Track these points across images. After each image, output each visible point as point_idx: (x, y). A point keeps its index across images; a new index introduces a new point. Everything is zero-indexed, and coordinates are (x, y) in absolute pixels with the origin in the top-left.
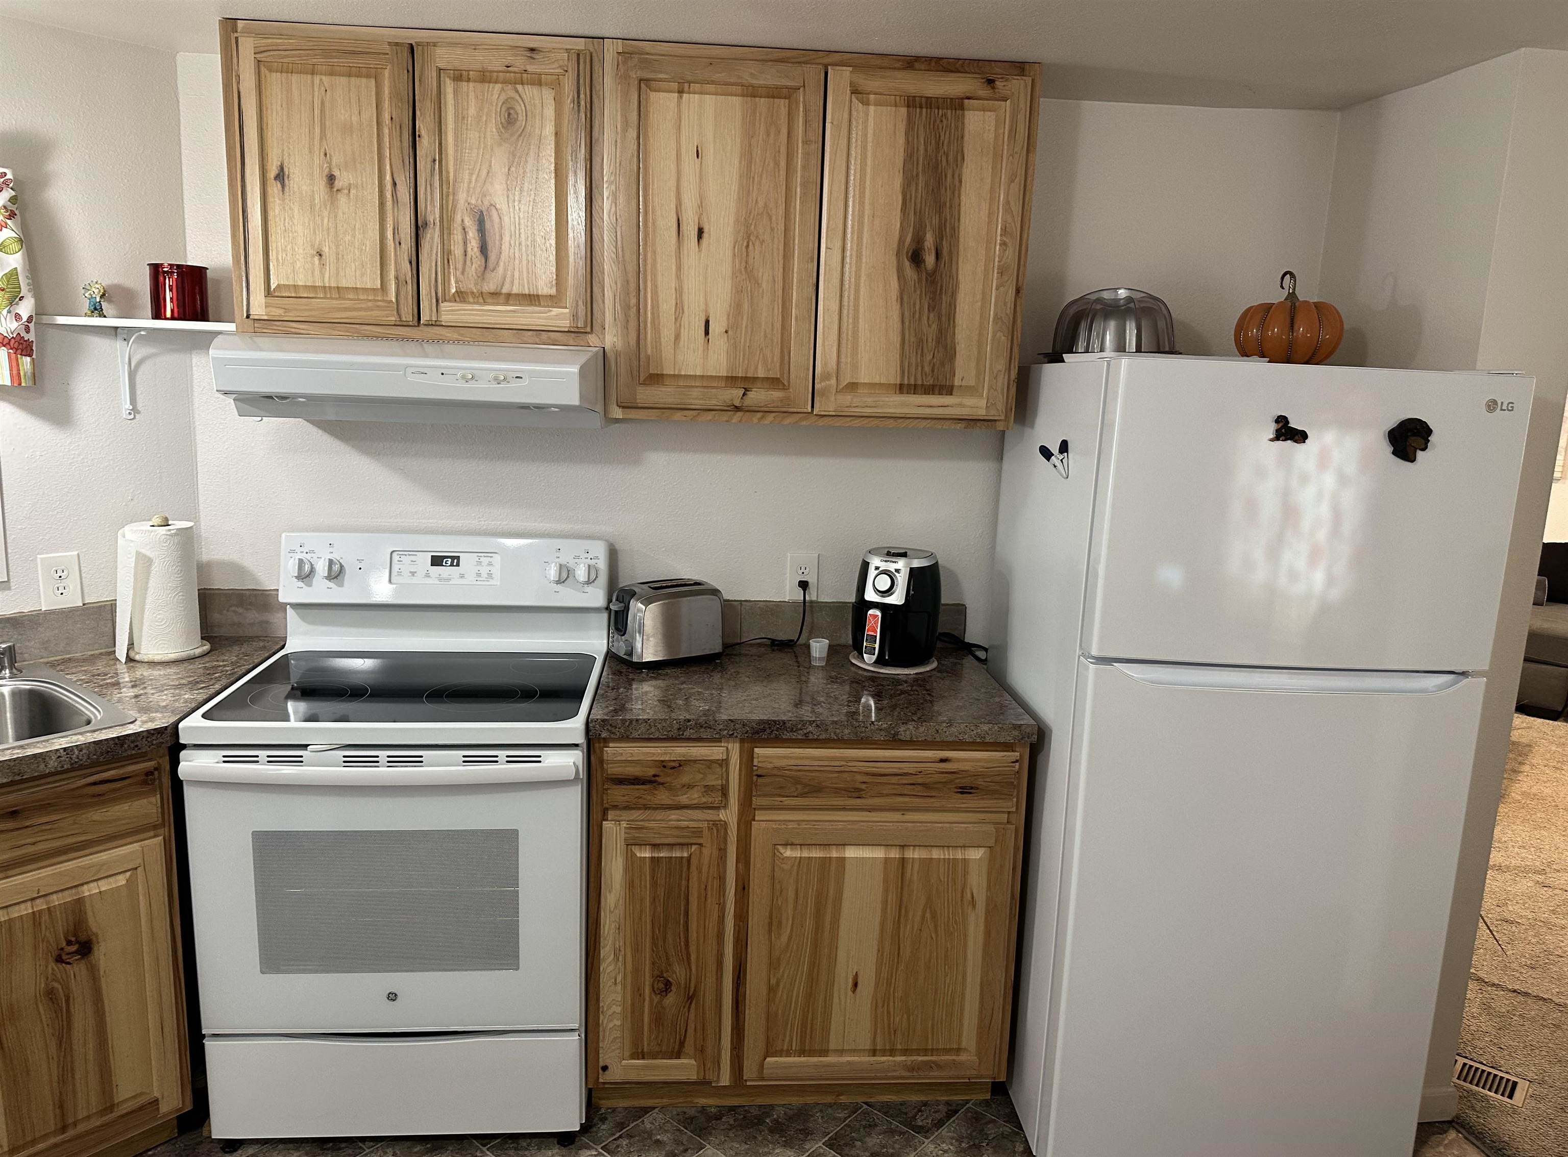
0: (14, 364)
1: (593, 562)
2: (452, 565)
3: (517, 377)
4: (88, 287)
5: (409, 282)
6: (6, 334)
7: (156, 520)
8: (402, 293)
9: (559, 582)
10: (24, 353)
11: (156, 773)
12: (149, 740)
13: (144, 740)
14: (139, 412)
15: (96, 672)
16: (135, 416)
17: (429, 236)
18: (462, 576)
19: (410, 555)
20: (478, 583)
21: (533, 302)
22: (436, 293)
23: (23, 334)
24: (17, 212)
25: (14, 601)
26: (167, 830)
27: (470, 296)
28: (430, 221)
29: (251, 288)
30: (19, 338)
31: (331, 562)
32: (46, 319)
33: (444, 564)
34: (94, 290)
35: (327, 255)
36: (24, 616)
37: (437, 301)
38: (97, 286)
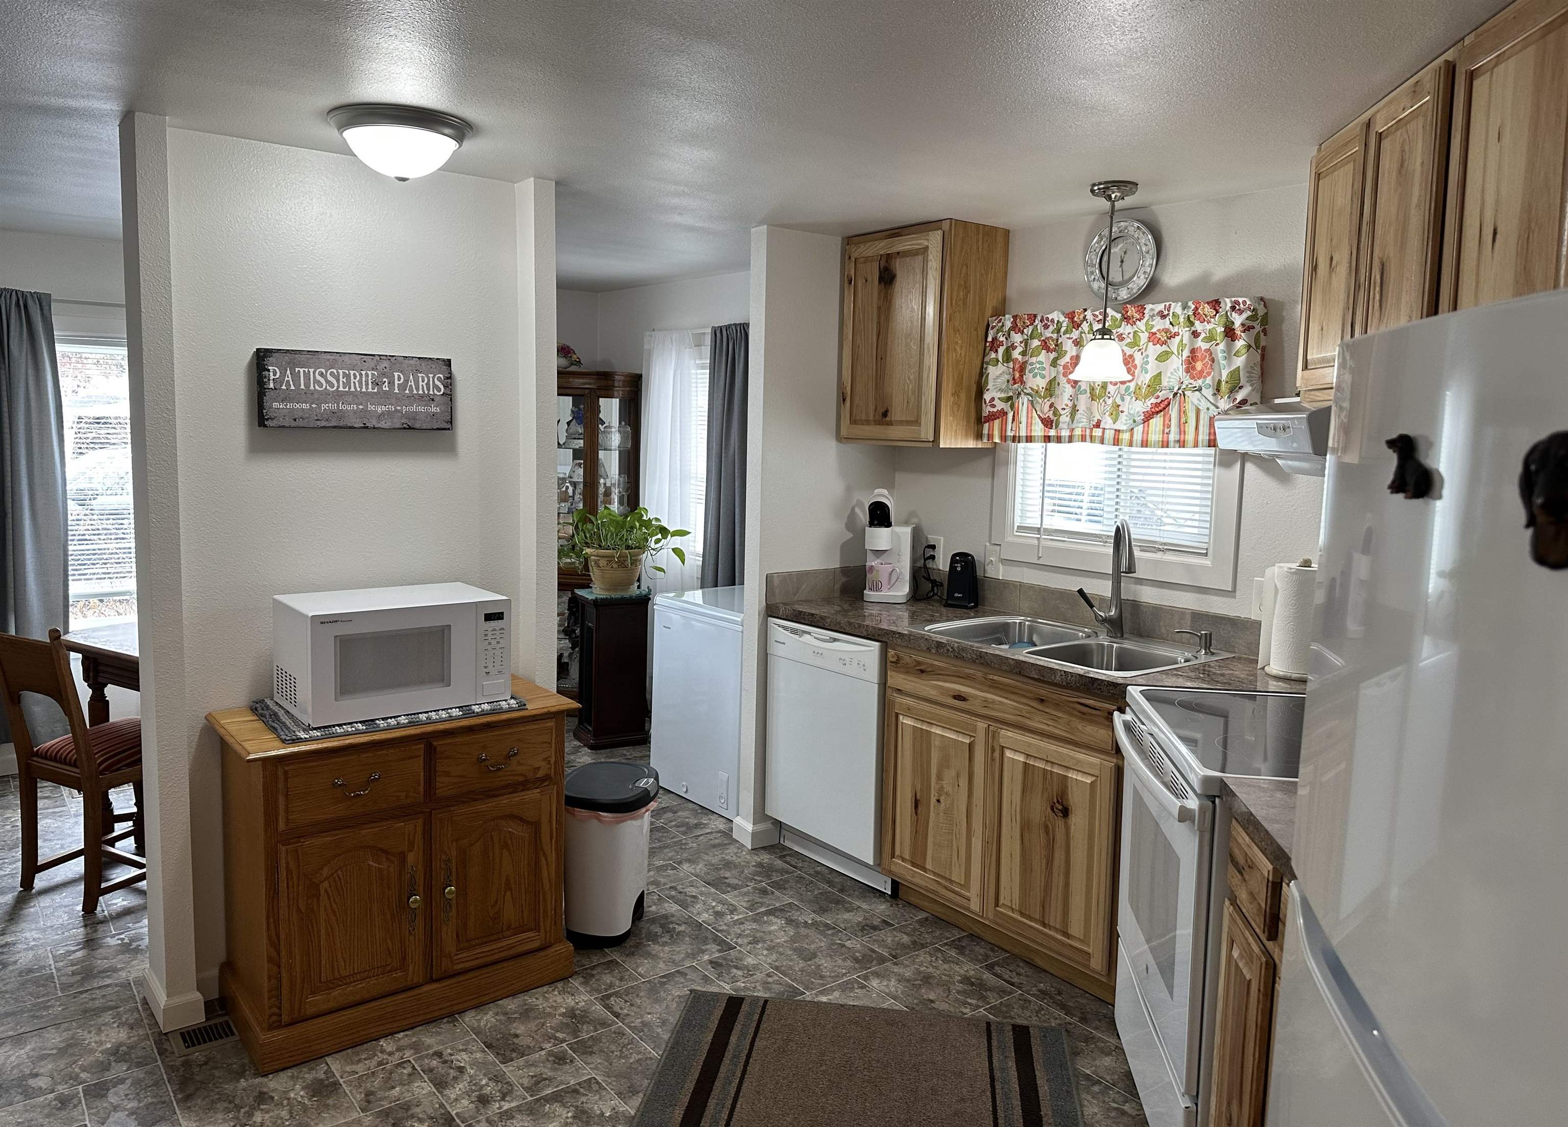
7: (1300, 562)
24: (1253, 327)
25: (1236, 607)
36: (1240, 620)
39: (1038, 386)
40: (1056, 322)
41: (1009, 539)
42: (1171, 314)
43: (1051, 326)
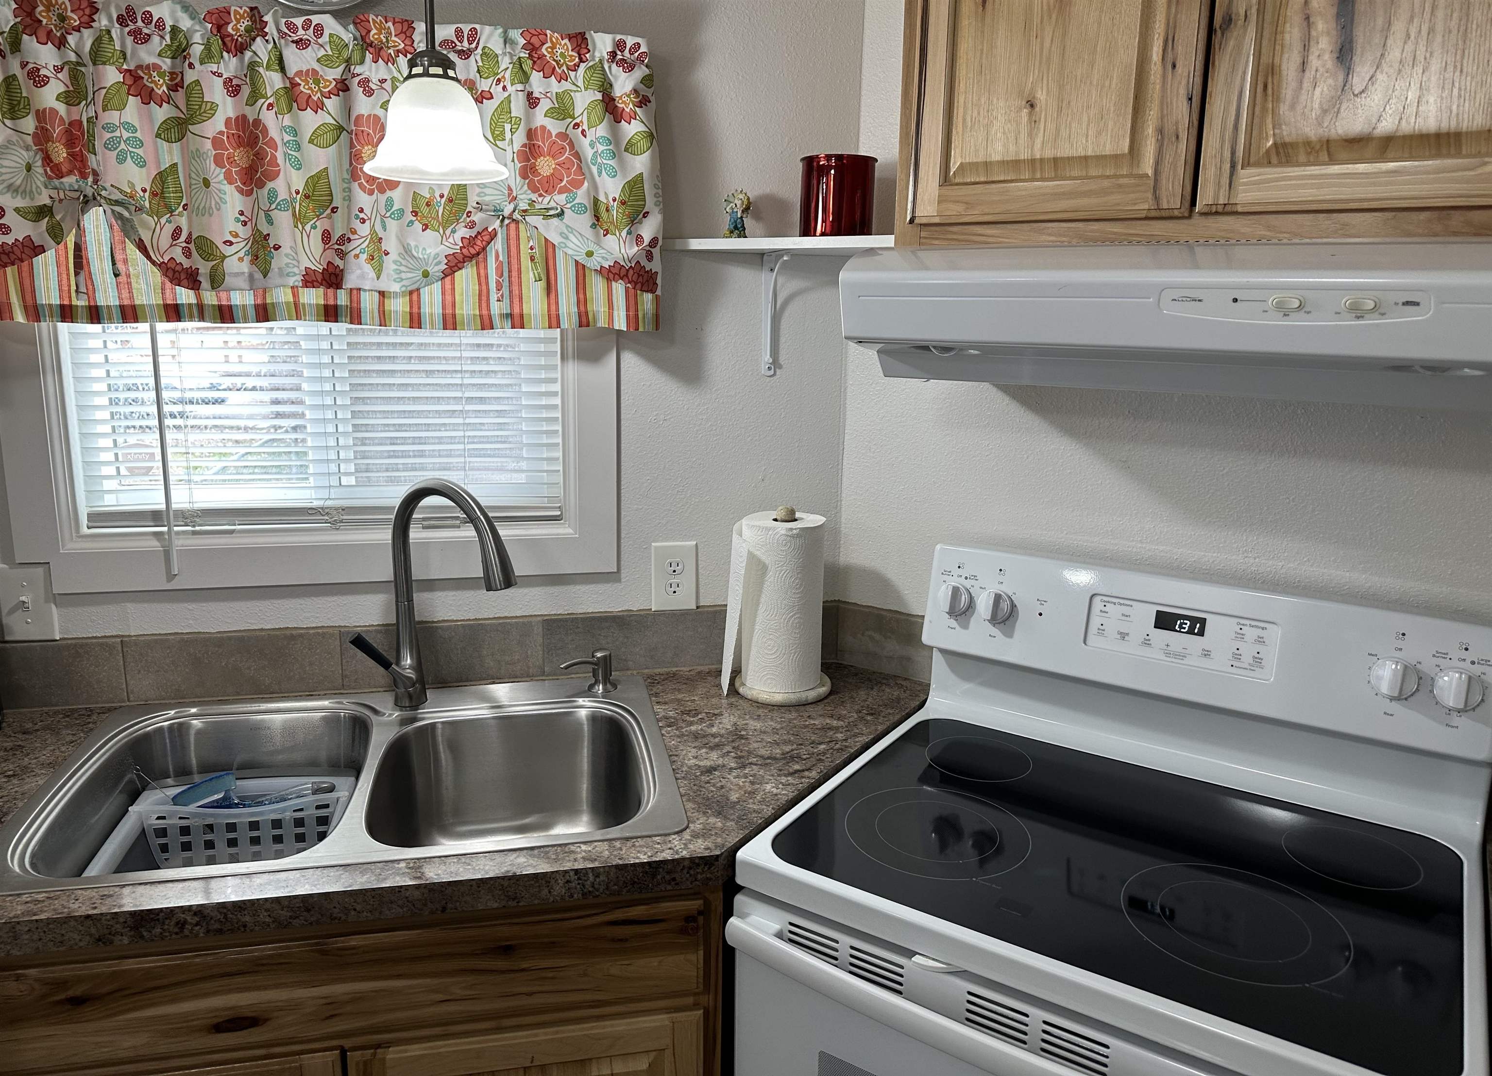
0: (632, 302)
1: (1477, 670)
2: (1191, 632)
3: (1407, 303)
4: (731, 199)
5: (1184, 136)
6: (622, 263)
7: (779, 513)
8: (1168, 158)
9: (1401, 697)
10: (645, 288)
11: (701, 919)
12: (692, 872)
13: (685, 871)
14: (780, 367)
15: (690, 706)
16: (775, 372)
17: (1232, 43)
18: (1206, 654)
19: (1121, 604)
20: (1233, 670)
21: (1444, 151)
22: (1233, 153)
23: (644, 262)
24: (652, 99)
25: (624, 596)
26: (711, 997)
27: (1302, 150)
28: (1238, 14)
29: (921, 174)
30: (638, 268)
31: (998, 598)
32: (679, 244)
33: (1177, 628)
34: (736, 201)
35: (1043, 102)
36: (631, 616)
37: (1233, 166)
38: (741, 196)
39: (132, 185)
40: (168, 29)
41: (71, 546)
42: (479, 51)
43: (156, 39)
